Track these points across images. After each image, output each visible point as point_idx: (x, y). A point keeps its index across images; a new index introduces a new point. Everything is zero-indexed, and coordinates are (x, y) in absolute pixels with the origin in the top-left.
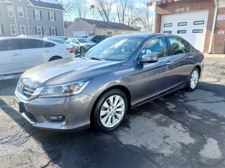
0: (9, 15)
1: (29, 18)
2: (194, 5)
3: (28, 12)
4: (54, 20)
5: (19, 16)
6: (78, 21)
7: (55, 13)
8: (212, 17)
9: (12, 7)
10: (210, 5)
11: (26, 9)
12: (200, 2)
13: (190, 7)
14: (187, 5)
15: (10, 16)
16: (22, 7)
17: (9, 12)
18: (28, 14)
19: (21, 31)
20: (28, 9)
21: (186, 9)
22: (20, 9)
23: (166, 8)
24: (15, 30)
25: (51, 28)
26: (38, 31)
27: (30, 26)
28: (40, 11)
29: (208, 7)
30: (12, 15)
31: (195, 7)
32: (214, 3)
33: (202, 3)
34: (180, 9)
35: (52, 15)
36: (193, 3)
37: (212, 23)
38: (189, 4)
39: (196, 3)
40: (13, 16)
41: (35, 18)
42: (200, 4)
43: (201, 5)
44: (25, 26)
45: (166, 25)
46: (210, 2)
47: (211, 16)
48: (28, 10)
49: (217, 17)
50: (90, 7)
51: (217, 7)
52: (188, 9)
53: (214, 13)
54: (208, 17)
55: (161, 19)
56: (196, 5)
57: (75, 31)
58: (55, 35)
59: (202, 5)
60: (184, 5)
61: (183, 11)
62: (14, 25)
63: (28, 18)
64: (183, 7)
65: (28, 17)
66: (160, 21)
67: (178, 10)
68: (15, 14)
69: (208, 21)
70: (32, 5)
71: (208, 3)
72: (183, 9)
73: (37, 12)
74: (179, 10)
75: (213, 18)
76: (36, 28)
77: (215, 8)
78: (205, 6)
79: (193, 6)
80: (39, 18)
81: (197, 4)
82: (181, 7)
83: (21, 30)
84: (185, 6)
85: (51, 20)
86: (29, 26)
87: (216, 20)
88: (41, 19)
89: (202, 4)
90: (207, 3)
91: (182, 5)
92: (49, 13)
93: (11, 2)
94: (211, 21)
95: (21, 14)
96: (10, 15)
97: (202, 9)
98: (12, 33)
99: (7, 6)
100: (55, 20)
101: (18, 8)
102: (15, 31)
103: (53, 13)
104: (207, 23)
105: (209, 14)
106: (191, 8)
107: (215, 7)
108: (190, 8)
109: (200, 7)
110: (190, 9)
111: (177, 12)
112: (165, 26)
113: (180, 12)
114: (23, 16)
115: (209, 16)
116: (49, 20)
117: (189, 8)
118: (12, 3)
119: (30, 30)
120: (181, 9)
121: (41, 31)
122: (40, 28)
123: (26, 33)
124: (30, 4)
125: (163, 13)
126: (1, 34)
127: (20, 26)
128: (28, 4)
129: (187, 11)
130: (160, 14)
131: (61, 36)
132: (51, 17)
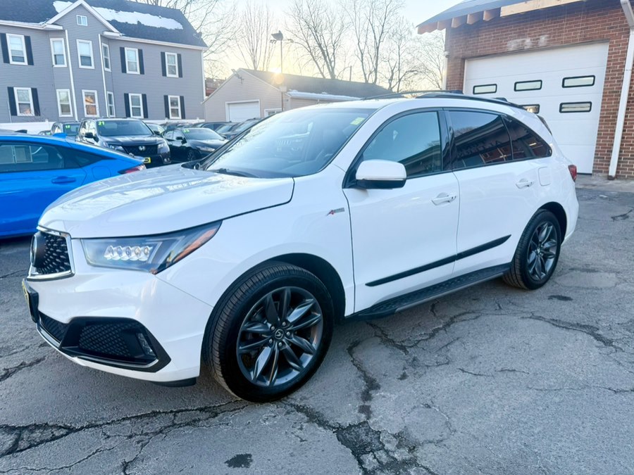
0: (54, 64)
1: (109, 70)
2: (562, 28)
3: (106, 54)
4: (177, 76)
5: (82, 65)
6: (241, 78)
7: (179, 56)
8: (619, 63)
9: (63, 41)
10: (612, 28)
11: (101, 45)
12: (580, 18)
13: (550, 34)
14: (540, 29)
15: (56, 66)
16: (91, 42)
17: (55, 56)
18: (106, 60)
19: (85, 106)
20: (107, 46)
21: (539, 39)
22: (85, 48)
23: (478, 36)
24: (70, 103)
25: (169, 97)
26: (132, 105)
27: (112, 93)
28: (140, 52)
29: (607, 32)
30: (64, 64)
31: (566, 35)
32: (626, 22)
33: (587, 21)
34: (519, 40)
35: (171, 60)
36: (558, 22)
37: (618, 81)
38: (548, 24)
39: (568, 20)
40: (65, 66)
41: (124, 70)
42: (582, 25)
43: (584, 28)
44: (96, 92)
46: (611, 17)
47: (617, 60)
48: (105, 48)
50: (272, 38)
52: (543, 40)
53: (626, 52)
54: (608, 65)
55: (463, 72)
56: (569, 27)
57: (231, 107)
58: (178, 116)
59: (587, 28)
60: (532, 27)
61: (528, 47)
62: (68, 90)
63: (106, 69)
64: (529, 34)
65: (107, 66)
66: (459, 76)
67: (512, 45)
68: (69, 59)
69: (606, 75)
70: (118, 35)
71: (606, 21)
72: (528, 41)
73: (131, 54)
74: (517, 43)
75: (624, 66)
76: (126, 96)
77: (629, 37)
78: (598, 30)
79: (559, 29)
80: (137, 71)
81: (570, 24)
82: (521, 35)
83: (85, 103)
84: (533, 30)
85: (168, 75)
86: (108, 92)
88: (142, 71)
89: (587, 24)
90: (603, 22)
91: (527, 28)
92: (163, 55)
93: (61, 28)
94: (617, 78)
95: (86, 60)
96: (56, 63)
97: (588, 41)
98: (62, 112)
99: (51, 39)
100: (181, 75)
101: (78, 43)
102: (69, 105)
103: (174, 56)
104: (605, 82)
105: (609, 54)
106: (554, 37)
107: (629, 33)
108: (548, 38)
109: (581, 32)
110: (549, 41)
111: (511, 49)
113: (520, 51)
114: (91, 65)
115: (608, 61)
116: (164, 74)
117: (546, 36)
118: (63, 31)
119: (110, 102)
120: (524, 41)
121: (141, 107)
122: (139, 97)
123: (98, 112)
124: (113, 32)
125: (469, 53)
126: (33, 114)
127: (83, 91)
128: (107, 33)
129: (540, 45)
130: (461, 56)
131: (196, 119)
132: (169, 66)
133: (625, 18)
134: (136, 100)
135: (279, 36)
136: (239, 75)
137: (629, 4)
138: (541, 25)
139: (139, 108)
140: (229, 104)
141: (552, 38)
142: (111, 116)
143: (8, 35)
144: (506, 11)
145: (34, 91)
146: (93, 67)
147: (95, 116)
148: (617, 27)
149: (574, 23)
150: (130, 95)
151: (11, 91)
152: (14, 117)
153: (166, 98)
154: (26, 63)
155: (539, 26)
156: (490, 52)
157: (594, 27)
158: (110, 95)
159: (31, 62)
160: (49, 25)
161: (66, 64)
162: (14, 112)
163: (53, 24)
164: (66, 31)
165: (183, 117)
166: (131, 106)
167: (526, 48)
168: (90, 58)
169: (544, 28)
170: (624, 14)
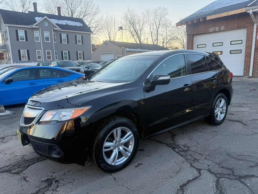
1: (56, 42)
3: (54, 36)
4: (81, 44)
5: (46, 41)
6: (106, 44)
7: (82, 36)
8: (251, 36)
9: (39, 32)
10: (247, 23)
11: (53, 33)
12: (236, 20)
16: (49, 32)
17: (36, 37)
18: (55, 39)
19: (47, 56)
20: (55, 33)
21: (221, 27)
22: (47, 34)
23: (198, 27)
25: (78, 52)
27: (56, 51)
28: (67, 35)
29: (246, 25)
30: (39, 40)
31: (231, 26)
33: (238, 21)
34: (214, 28)
35: (79, 37)
36: (228, 21)
37: (251, 42)
39: (231, 21)
40: (40, 41)
41: (61, 42)
42: (237, 22)
43: (237, 23)
44: (51, 51)
45: (199, 46)
46: (247, 19)
47: (250, 34)
48: (54, 34)
49: (256, 36)
50: (119, 29)
51: (256, 24)
52: (223, 28)
53: (253, 31)
54: (247, 36)
56: (232, 23)
57: (102, 55)
58: (82, 59)
59: (239, 23)
60: (218, 23)
61: (217, 30)
62: (40, 50)
63: (55, 42)
64: (217, 26)
65: (55, 41)
66: (192, 41)
67: (211, 30)
68: (41, 38)
69: (246, 40)
70: (59, 29)
72: (217, 29)
73: (64, 36)
75: (253, 37)
77: (254, 26)
78: (242, 24)
79: (228, 24)
80: (66, 42)
82: (214, 26)
83: (47, 55)
85: (78, 44)
87: (256, 39)
88: (68, 42)
89: (238, 22)
90: (244, 21)
91: (216, 24)
92: (76, 36)
93: (38, 27)
94: (250, 41)
95: (47, 39)
96: (36, 40)
97: (239, 28)
98: (38, 58)
99: (34, 32)
100: (82, 43)
101: (44, 33)
102: (41, 56)
103: (80, 36)
104: (246, 42)
105: (247, 32)
108: (225, 27)
109: (236, 25)
111: (211, 31)
112: (198, 48)
113: (215, 32)
114: (49, 41)
115: (247, 35)
116: (76, 43)
118: (39, 28)
119: (56, 55)
121: (68, 56)
122: (67, 52)
123: (51, 58)
124: (57, 28)
125: (195, 33)
126: (27, 60)
127: (46, 51)
128: (55, 29)
129: (222, 30)
130: (192, 34)
131: (89, 60)
132: (78, 40)
133: (252, 19)
134: (66, 54)
135: (121, 28)
136: (105, 43)
137: (253, 15)
138: (222, 23)
139: (67, 57)
140: (102, 54)
141: (226, 27)
142: (56, 60)
143: (18, 30)
144: (208, 18)
145: (28, 51)
146: (50, 41)
147: (51, 60)
148: (249, 23)
149: (233, 21)
150: (63, 52)
151: (19, 51)
152: (20, 61)
153: (77, 52)
154: (25, 41)
155: (221, 23)
156: (203, 32)
157: (241, 23)
158: (56, 52)
159: (27, 40)
160: (34, 26)
161: (40, 40)
162: (20, 59)
163: (35, 26)
164: (40, 28)
165: (84, 60)
166: (64, 56)
167: (216, 31)
168: (49, 38)
169: (223, 23)
170: (251, 18)
